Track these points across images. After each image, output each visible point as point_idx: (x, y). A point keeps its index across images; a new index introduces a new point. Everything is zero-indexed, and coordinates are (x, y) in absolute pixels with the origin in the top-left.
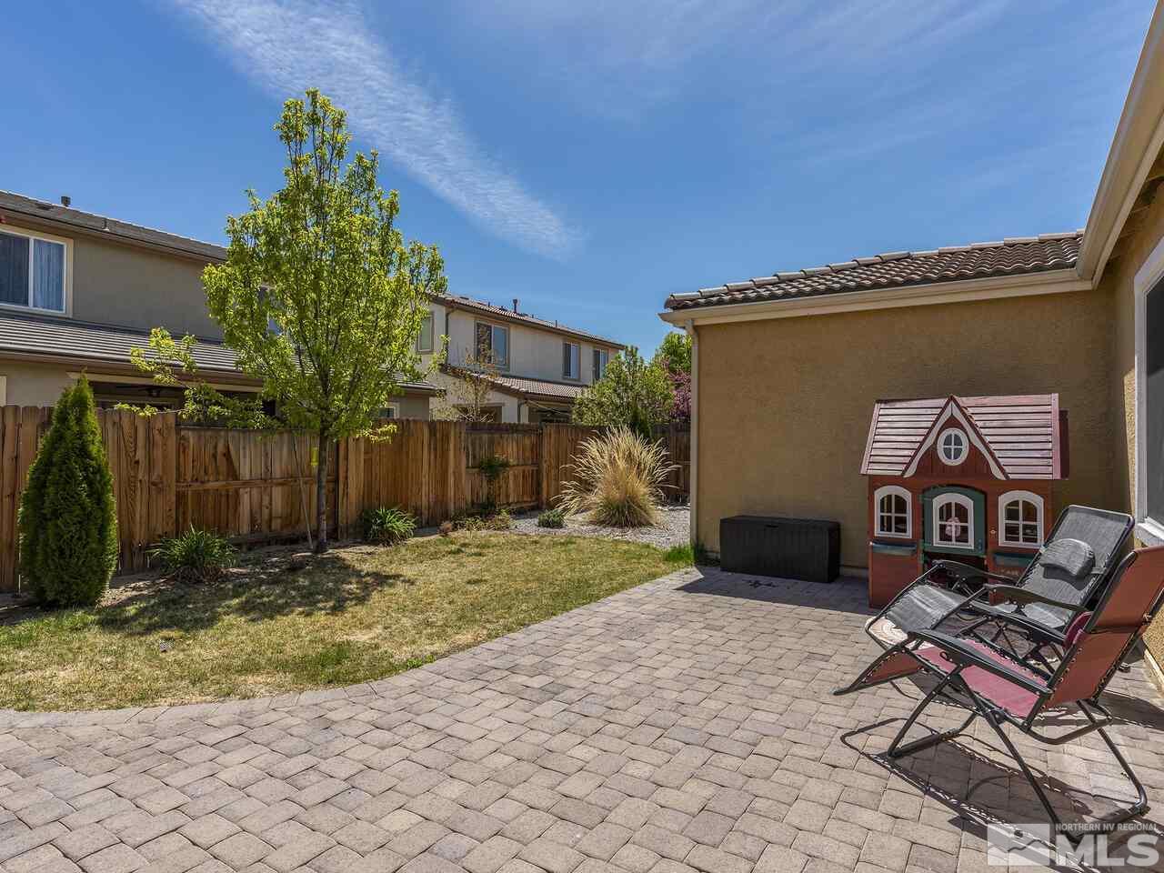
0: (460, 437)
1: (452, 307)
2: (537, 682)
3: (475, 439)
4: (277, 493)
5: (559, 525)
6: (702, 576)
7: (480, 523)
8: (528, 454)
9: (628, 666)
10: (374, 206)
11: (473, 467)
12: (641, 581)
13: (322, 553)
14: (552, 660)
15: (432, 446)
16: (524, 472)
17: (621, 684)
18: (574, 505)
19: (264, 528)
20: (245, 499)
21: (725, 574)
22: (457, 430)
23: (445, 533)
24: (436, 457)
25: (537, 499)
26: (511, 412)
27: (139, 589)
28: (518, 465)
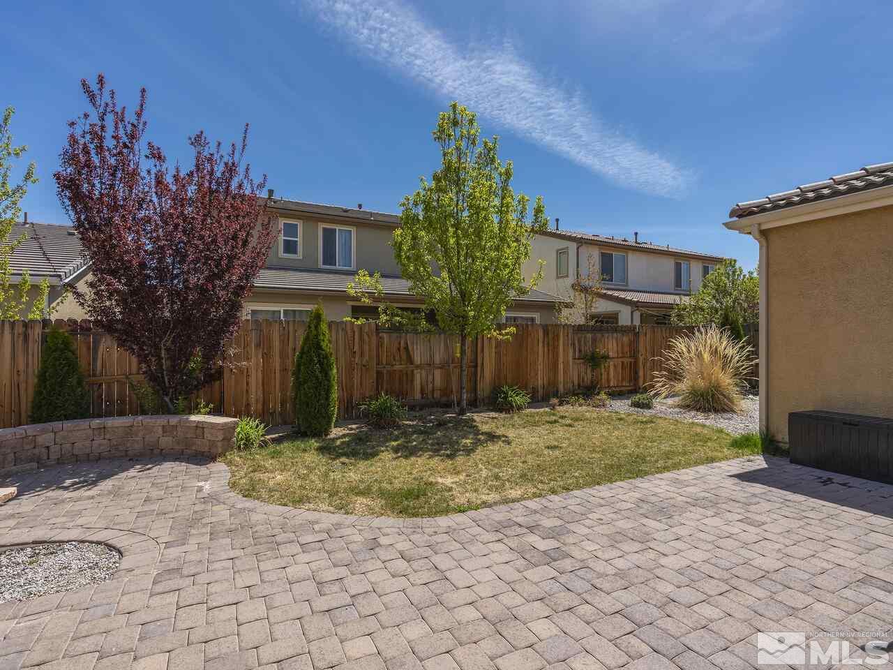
0: (568, 336)
1: (581, 242)
2: (543, 545)
3: (582, 337)
4: (438, 373)
5: (648, 406)
6: (766, 466)
7: (582, 401)
8: (626, 349)
9: (637, 547)
10: (495, 175)
11: (579, 359)
12: (696, 463)
13: (463, 415)
14: (571, 527)
15: (546, 343)
16: (623, 363)
17: (620, 563)
18: (664, 392)
19: (430, 396)
20: (418, 377)
21: (793, 466)
22: (566, 331)
23: (553, 407)
24: (549, 350)
25: (635, 385)
26: (626, 317)
27: (352, 429)
28: (617, 358)
